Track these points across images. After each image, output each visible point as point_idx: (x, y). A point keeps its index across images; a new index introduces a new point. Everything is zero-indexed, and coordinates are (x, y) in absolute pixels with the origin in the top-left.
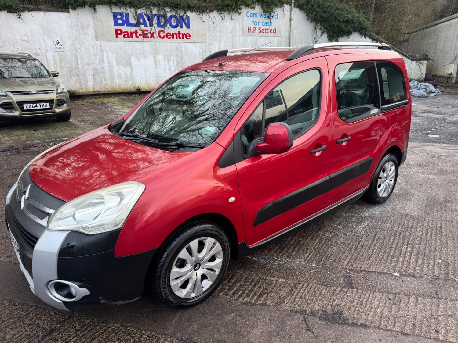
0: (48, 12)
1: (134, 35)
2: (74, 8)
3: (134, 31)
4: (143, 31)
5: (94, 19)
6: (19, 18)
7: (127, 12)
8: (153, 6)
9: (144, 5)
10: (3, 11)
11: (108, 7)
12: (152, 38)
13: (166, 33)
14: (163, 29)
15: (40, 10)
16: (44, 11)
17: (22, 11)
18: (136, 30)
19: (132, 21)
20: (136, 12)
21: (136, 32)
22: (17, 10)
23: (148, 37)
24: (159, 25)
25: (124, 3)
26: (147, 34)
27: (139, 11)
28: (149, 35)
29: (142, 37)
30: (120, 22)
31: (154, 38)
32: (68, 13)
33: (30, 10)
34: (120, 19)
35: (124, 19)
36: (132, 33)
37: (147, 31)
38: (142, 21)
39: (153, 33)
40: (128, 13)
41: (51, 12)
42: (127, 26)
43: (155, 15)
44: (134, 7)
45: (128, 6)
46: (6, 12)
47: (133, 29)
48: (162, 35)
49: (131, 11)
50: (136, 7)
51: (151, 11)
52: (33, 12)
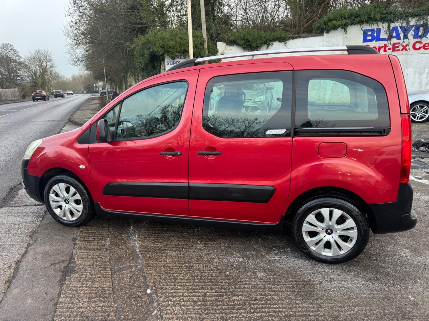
0: (307, 38)
1: (382, 50)
2: (328, 32)
3: (383, 45)
4: (394, 44)
5: (344, 39)
6: (285, 45)
7: (379, 27)
8: (411, 16)
9: (400, 18)
10: (276, 42)
11: (360, 26)
12: (404, 50)
13: (423, 44)
14: (419, 40)
15: (300, 37)
16: (303, 38)
17: (288, 40)
18: (385, 45)
19: (383, 35)
20: (389, 27)
21: (385, 46)
22: (284, 40)
23: (398, 50)
24: (416, 36)
25: (376, 19)
26: (398, 47)
27: (392, 25)
28: (401, 48)
29: (391, 50)
30: (369, 38)
31: (406, 50)
32: (322, 37)
33: (294, 38)
34: (369, 36)
35: (375, 35)
36: (380, 48)
37: (399, 43)
38: (394, 34)
39: (407, 45)
40: (380, 29)
41: (309, 38)
42: (376, 41)
43: (413, 26)
44: (387, 21)
45: (381, 21)
46: (278, 42)
47: (382, 44)
48: (418, 46)
49: (383, 27)
50: (390, 21)
51: (408, 23)
52: (295, 39)
